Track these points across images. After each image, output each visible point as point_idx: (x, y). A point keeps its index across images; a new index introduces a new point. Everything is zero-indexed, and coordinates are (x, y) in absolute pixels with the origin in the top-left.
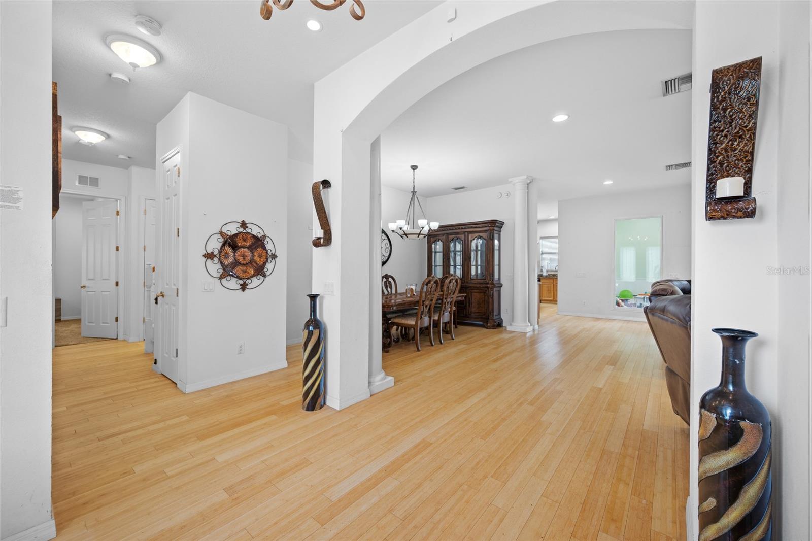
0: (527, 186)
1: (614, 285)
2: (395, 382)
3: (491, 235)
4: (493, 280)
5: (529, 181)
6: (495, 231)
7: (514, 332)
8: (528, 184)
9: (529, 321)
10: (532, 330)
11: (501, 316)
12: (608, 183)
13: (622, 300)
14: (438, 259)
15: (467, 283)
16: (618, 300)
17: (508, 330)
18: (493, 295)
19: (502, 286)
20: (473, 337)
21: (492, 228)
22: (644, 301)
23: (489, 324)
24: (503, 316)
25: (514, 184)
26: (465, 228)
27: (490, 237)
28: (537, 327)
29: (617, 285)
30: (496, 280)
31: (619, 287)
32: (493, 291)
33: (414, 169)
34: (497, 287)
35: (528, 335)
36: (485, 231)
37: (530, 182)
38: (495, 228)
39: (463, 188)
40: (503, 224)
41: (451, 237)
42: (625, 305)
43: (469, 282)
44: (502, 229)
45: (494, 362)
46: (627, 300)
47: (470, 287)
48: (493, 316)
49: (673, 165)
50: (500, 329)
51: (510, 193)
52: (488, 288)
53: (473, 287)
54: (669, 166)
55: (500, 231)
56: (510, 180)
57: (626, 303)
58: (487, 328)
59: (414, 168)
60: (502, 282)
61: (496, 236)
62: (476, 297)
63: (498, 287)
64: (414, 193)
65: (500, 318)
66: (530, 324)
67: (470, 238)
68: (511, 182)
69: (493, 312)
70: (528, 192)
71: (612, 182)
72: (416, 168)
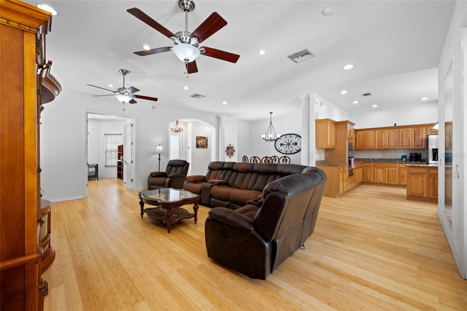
72: (272, 113)
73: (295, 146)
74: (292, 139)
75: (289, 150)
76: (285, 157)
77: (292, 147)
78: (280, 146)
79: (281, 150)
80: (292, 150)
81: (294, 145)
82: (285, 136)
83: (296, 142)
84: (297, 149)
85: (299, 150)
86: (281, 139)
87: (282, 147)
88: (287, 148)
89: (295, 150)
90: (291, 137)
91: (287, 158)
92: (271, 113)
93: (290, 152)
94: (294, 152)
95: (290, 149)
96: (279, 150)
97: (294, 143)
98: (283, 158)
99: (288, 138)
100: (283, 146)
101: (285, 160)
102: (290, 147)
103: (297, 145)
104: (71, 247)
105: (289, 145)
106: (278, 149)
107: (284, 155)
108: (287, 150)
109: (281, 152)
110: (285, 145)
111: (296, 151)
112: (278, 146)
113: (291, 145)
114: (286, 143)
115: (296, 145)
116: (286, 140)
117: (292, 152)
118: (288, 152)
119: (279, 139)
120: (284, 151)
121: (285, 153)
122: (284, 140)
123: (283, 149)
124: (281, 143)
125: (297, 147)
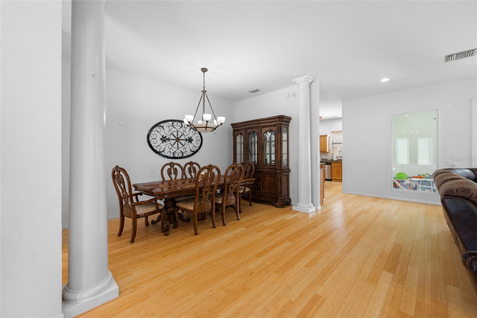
0: (309, 85)
1: (392, 169)
2: (120, 293)
3: (279, 128)
4: (281, 166)
5: (311, 81)
6: (283, 126)
7: (298, 212)
8: (310, 84)
9: (312, 202)
10: (315, 210)
11: (289, 196)
12: (385, 80)
13: (398, 181)
14: (240, 149)
15: (261, 168)
16: (395, 181)
17: (293, 209)
18: (281, 179)
19: (290, 171)
20: (257, 218)
21: (280, 122)
22: (419, 184)
23: (278, 204)
24: (291, 196)
25: (298, 85)
26: (259, 123)
27: (278, 131)
28: (319, 207)
29: (394, 169)
30: (284, 166)
31: (395, 170)
32: (281, 175)
33: (204, 72)
34: (284, 172)
35: (310, 216)
36: (275, 125)
37: (312, 83)
38: (283, 123)
39: (257, 91)
40: (291, 119)
41: (249, 131)
42: (401, 185)
43: (263, 167)
44: (290, 124)
45: (258, 256)
46: (403, 181)
47: (263, 172)
48: (281, 196)
49: (454, 55)
50: (287, 208)
51: (296, 93)
52: (277, 173)
53: (266, 172)
54: (449, 56)
55: (288, 125)
56: (294, 80)
57: (402, 184)
58: (276, 207)
59: (204, 70)
60: (290, 168)
61: (284, 129)
62: (268, 180)
63: (287, 172)
64: (204, 92)
65: (289, 198)
66: (312, 205)
67: (263, 131)
68: (295, 82)
69: (281, 194)
70: (310, 91)
71: (388, 79)
73: (189, 144)
74: (184, 131)
75: (178, 152)
76: (172, 164)
77: (183, 145)
78: (161, 141)
79: (164, 151)
80: (183, 151)
81: (187, 142)
82: (170, 123)
84: (192, 150)
85: (195, 151)
86: (163, 127)
87: (165, 144)
88: (176, 145)
89: (189, 151)
90: (182, 127)
91: (176, 166)
94: (188, 154)
96: (158, 151)
98: (168, 167)
99: (177, 128)
100: (168, 142)
101: (172, 171)
102: (180, 146)
103: (193, 142)
105: (178, 142)
106: (155, 148)
107: (169, 161)
108: (175, 150)
109: (163, 153)
110: (171, 141)
111: (192, 153)
112: (157, 143)
113: (183, 142)
114: (172, 137)
115: (191, 143)
116: (172, 131)
117: (184, 153)
118: (176, 155)
119: (157, 127)
120: (169, 153)
121: (172, 156)
122: (170, 130)
123: (167, 148)
124: (163, 136)
125: (193, 146)
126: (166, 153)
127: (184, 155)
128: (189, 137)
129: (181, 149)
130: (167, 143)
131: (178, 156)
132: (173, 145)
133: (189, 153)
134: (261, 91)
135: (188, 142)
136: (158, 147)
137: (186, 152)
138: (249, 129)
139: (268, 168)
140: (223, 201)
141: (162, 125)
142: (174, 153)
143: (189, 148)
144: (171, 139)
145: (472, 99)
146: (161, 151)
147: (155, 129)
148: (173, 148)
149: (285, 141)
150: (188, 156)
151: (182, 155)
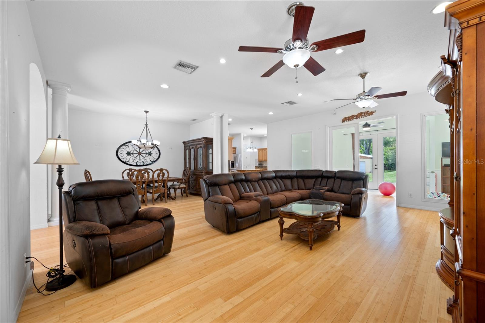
3: (204, 145)
4: (205, 171)
6: (207, 144)
12: (271, 113)
26: (195, 142)
27: (203, 147)
36: (202, 144)
38: (210, 142)
52: (203, 175)
56: (211, 115)
61: (209, 146)
64: (147, 125)
72: (148, 112)
73: (149, 156)
75: (140, 161)
77: (144, 157)
78: (126, 155)
79: (129, 161)
83: (151, 152)
84: (151, 160)
85: (154, 161)
86: (128, 146)
87: (129, 156)
88: (138, 157)
92: (146, 112)
93: (142, 164)
95: (142, 160)
96: (124, 161)
97: (148, 153)
102: (141, 157)
104: (417, 267)
105: (141, 154)
106: (122, 160)
107: (131, 167)
108: (137, 160)
109: (128, 163)
110: (134, 155)
111: (151, 162)
112: (123, 156)
113: (144, 155)
114: (135, 152)
115: (151, 155)
116: (136, 148)
117: (145, 163)
118: (138, 164)
119: (124, 146)
120: (133, 163)
121: (135, 164)
122: (134, 147)
123: (131, 160)
124: (128, 151)
125: (152, 157)
126: (130, 163)
127: (145, 164)
128: (149, 152)
129: (143, 160)
130: (131, 156)
131: (140, 165)
132: (136, 157)
133: (149, 162)
134: (197, 120)
135: (148, 155)
136: (124, 159)
137: (147, 162)
138: (191, 146)
139: (199, 172)
140: (153, 191)
141: (127, 144)
142: (137, 163)
143: (148, 160)
144: (134, 154)
145: (326, 125)
146: (126, 161)
147: (122, 147)
148: (136, 159)
149: (211, 154)
150: (148, 165)
151: (143, 164)
